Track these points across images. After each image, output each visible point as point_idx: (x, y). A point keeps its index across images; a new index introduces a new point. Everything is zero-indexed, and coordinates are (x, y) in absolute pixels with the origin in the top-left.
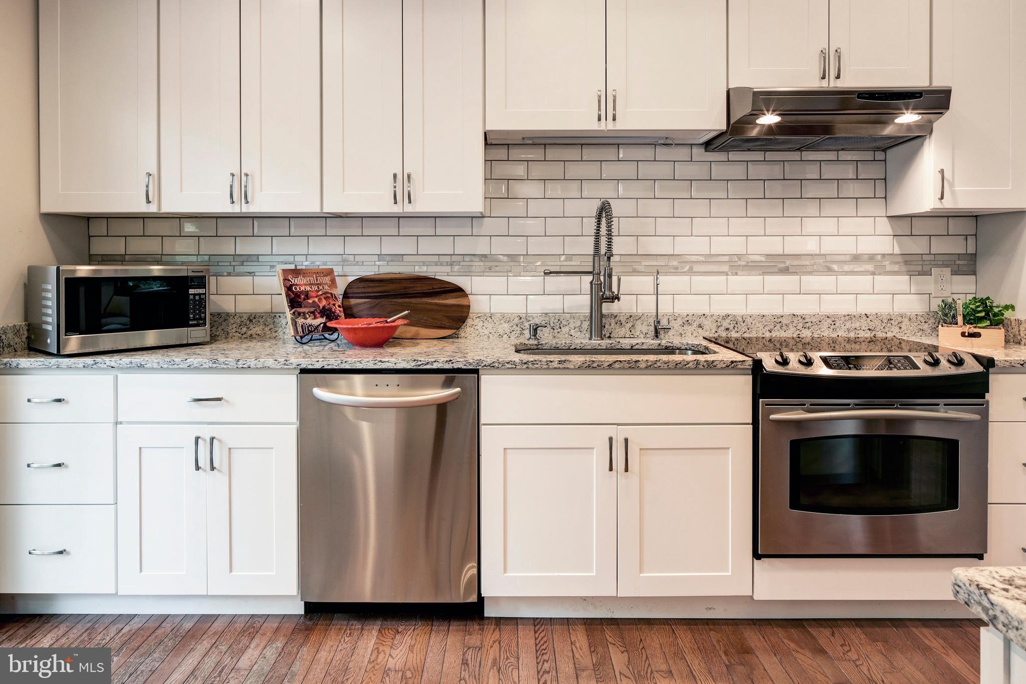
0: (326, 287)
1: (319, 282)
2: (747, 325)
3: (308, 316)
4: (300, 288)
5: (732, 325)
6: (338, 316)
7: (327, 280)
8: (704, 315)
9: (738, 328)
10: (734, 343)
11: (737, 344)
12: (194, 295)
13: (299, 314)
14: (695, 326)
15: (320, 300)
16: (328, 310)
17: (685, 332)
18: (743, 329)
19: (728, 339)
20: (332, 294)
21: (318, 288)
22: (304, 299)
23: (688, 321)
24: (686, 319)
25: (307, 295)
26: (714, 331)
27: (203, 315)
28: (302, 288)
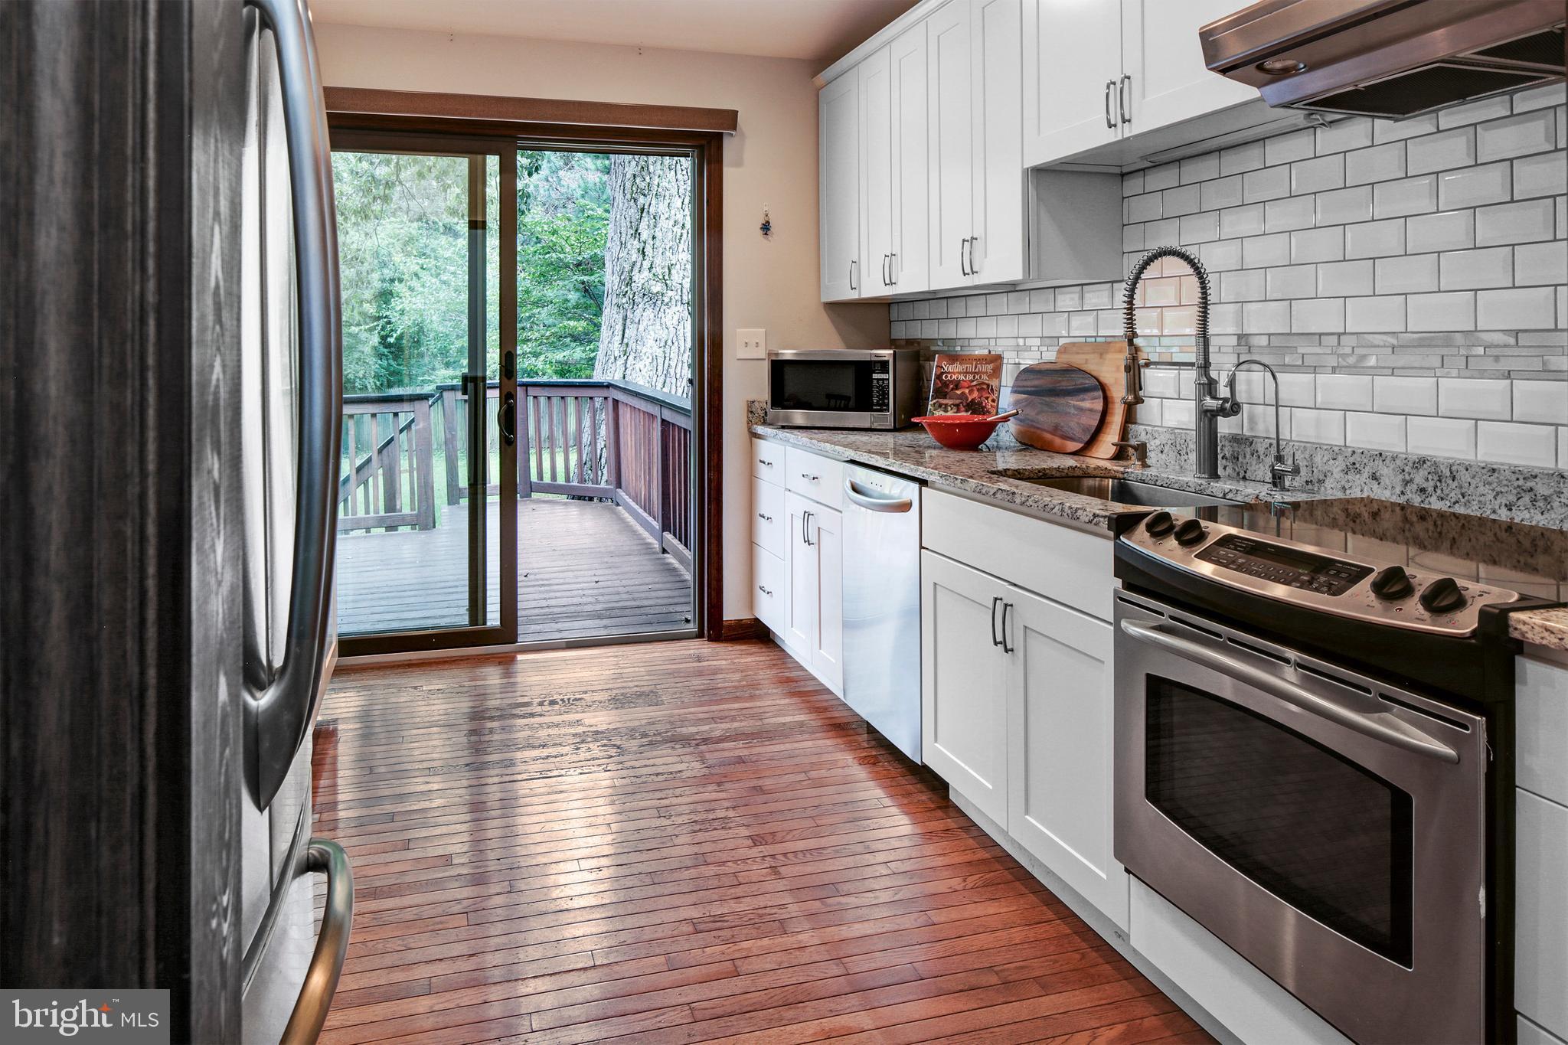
0: (984, 377)
1: (977, 370)
2: (1461, 487)
3: (949, 408)
4: (951, 377)
5: (1431, 483)
6: (988, 411)
7: (989, 368)
8: (1381, 454)
9: (1442, 489)
10: (1435, 523)
11: (1442, 525)
12: (878, 380)
13: (940, 406)
14: (1366, 475)
15: (971, 392)
16: (976, 404)
17: (1350, 484)
18: (1452, 495)
19: (1424, 512)
20: (988, 385)
21: (974, 377)
22: (952, 389)
23: (1354, 464)
24: (1352, 460)
25: (957, 385)
26: (1398, 490)
27: (886, 401)
28: (954, 377)
